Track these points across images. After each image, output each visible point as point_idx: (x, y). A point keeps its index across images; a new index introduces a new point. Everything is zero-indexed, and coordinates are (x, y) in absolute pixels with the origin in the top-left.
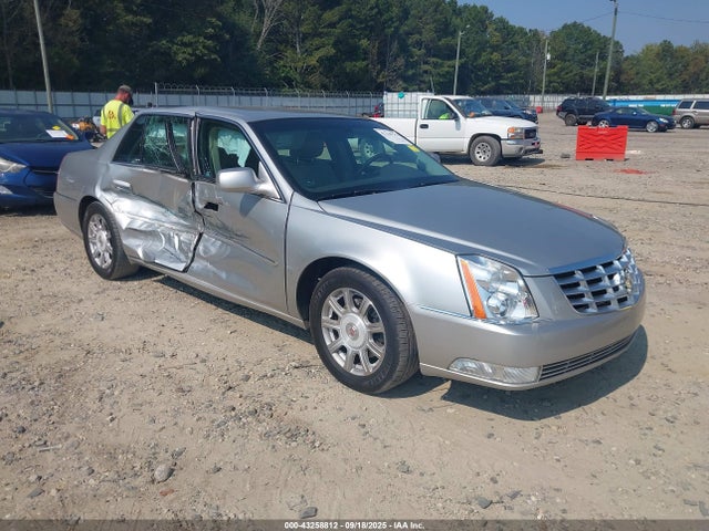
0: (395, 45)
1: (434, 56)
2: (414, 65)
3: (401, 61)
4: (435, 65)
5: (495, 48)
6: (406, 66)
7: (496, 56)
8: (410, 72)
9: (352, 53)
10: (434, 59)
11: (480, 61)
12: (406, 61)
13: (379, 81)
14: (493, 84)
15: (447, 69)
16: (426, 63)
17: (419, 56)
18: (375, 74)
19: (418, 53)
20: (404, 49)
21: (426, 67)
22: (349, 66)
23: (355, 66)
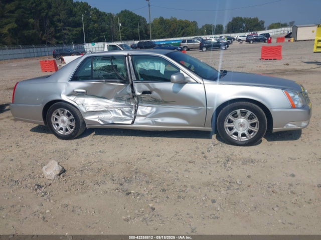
0: (48, 22)
1: (68, 26)
2: (59, 31)
3: (52, 29)
4: (69, 30)
5: (95, 22)
6: (55, 32)
7: (96, 25)
8: (58, 35)
9: (26, 26)
10: (68, 28)
11: (89, 28)
12: (55, 29)
13: (43, 39)
14: (97, 38)
15: (75, 32)
16: (65, 29)
17: (61, 26)
18: (40, 35)
19: (60, 25)
20: (52, 23)
21: (65, 32)
22: (26, 32)
23: (29, 32)
